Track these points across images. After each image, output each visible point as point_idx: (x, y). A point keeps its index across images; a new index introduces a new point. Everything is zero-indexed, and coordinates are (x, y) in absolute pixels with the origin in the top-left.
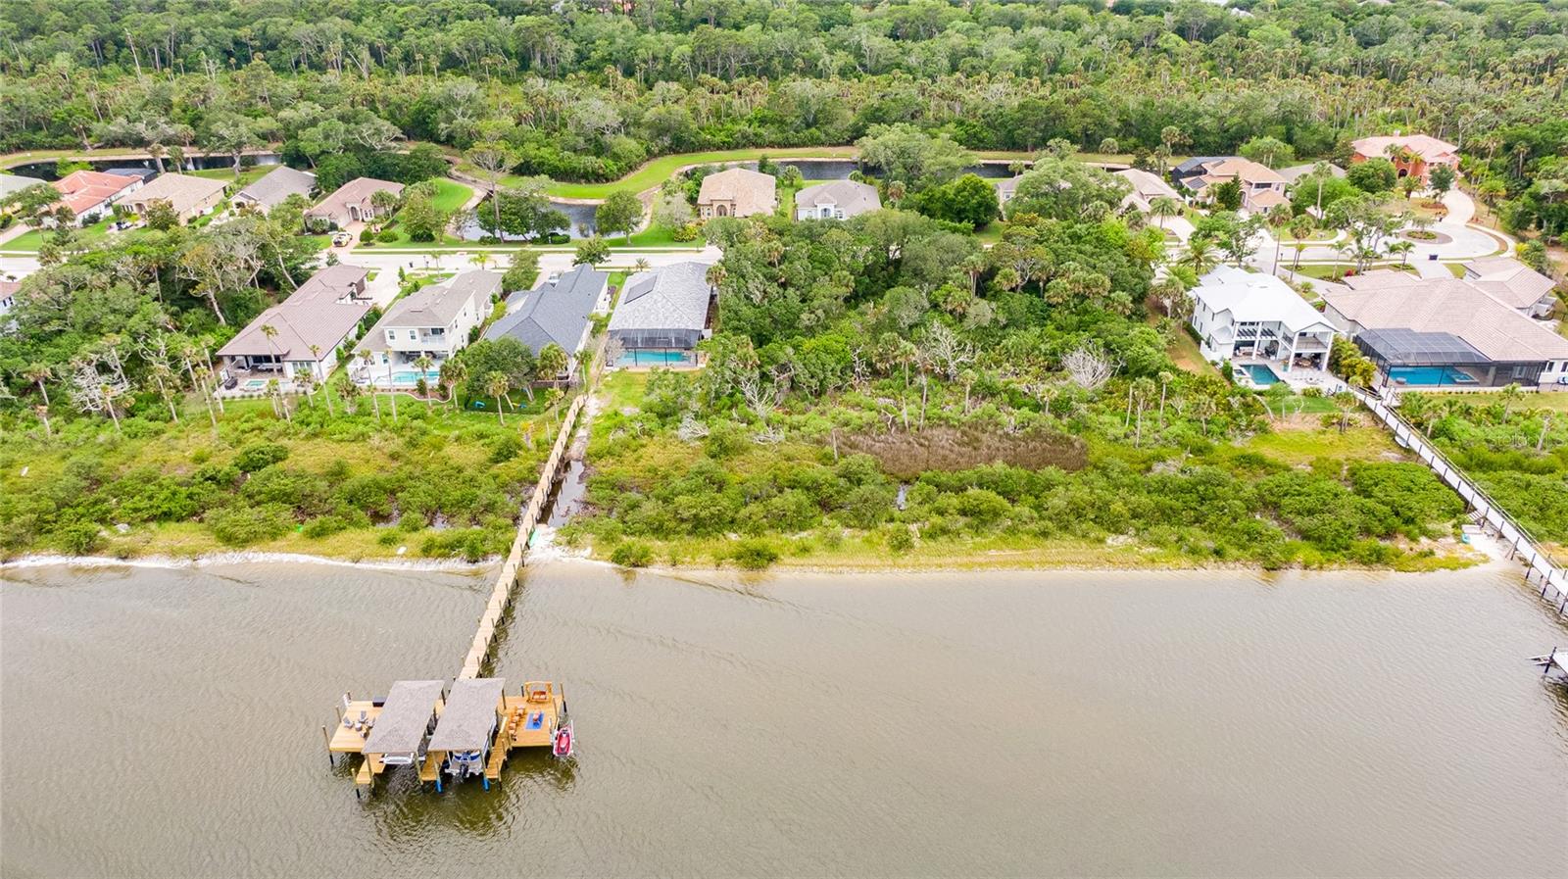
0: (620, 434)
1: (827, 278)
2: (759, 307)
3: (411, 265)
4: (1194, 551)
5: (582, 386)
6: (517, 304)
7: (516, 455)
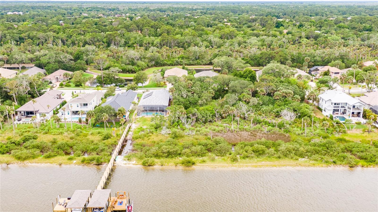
0: (143, 133)
1: (206, 91)
2: (185, 99)
4: (327, 162)
7: (110, 138)
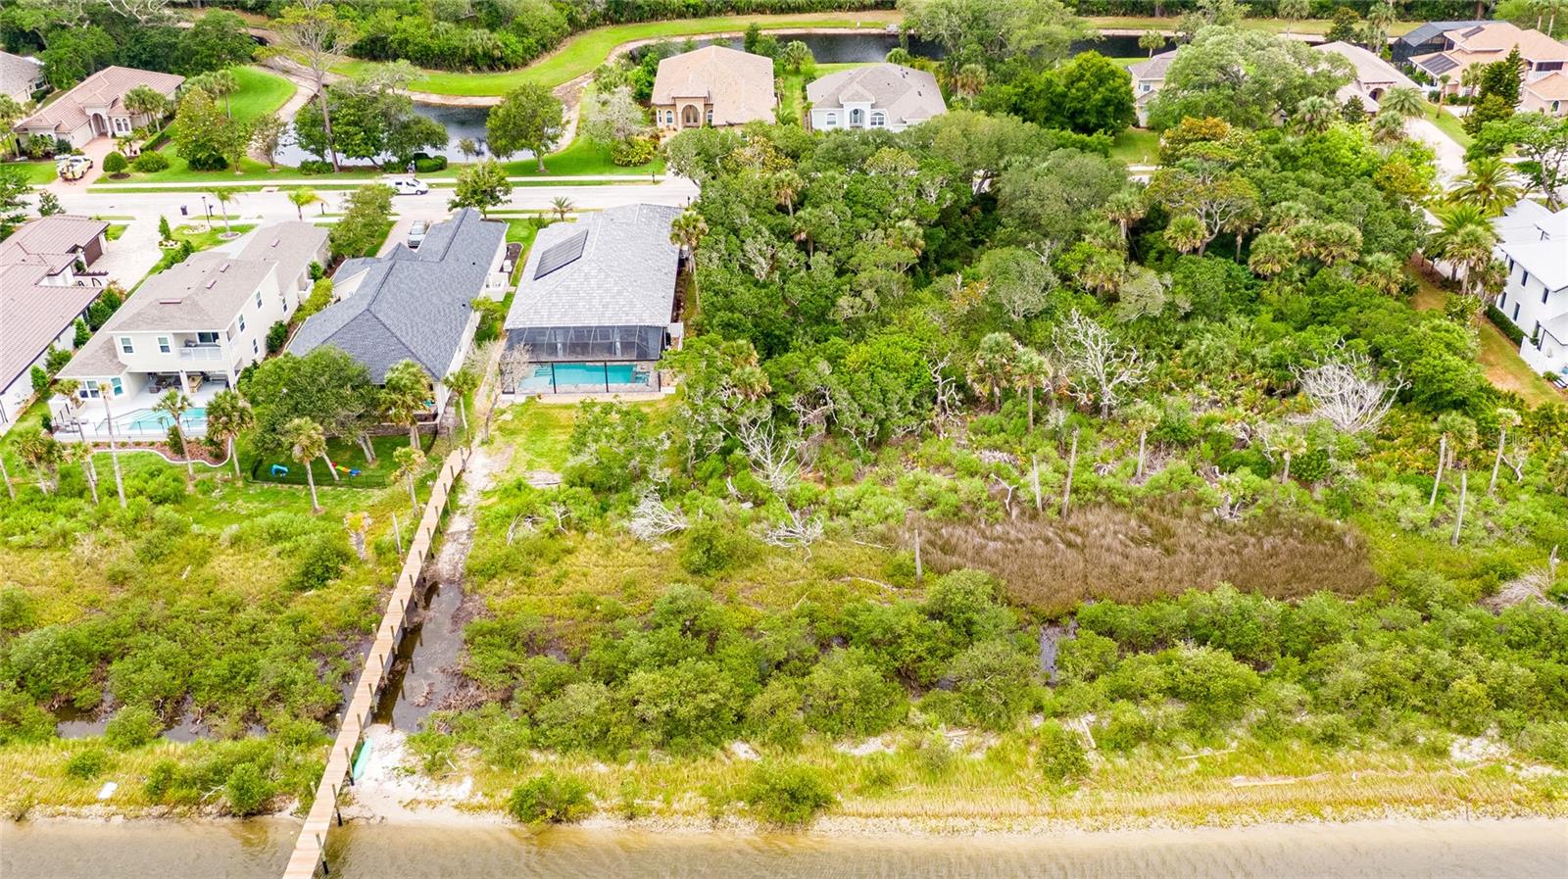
0: (527, 529)
3: (184, 211)
5: (462, 435)
6: (352, 282)
7: (339, 575)
